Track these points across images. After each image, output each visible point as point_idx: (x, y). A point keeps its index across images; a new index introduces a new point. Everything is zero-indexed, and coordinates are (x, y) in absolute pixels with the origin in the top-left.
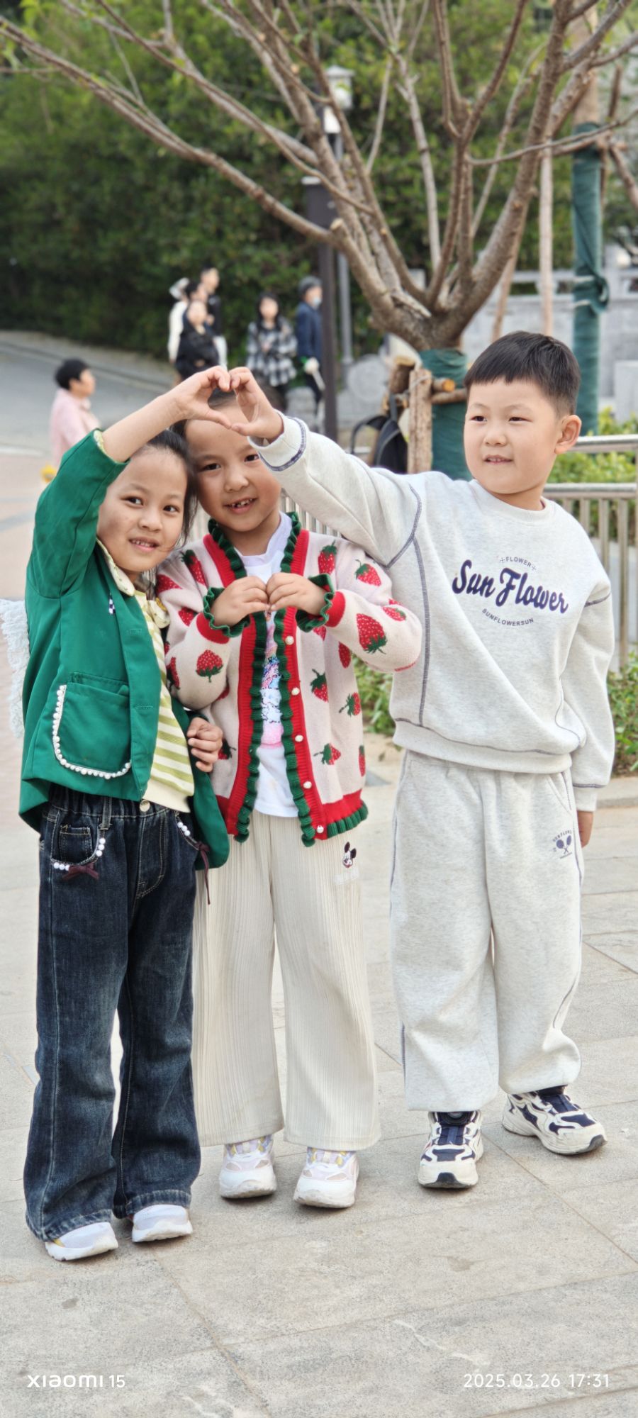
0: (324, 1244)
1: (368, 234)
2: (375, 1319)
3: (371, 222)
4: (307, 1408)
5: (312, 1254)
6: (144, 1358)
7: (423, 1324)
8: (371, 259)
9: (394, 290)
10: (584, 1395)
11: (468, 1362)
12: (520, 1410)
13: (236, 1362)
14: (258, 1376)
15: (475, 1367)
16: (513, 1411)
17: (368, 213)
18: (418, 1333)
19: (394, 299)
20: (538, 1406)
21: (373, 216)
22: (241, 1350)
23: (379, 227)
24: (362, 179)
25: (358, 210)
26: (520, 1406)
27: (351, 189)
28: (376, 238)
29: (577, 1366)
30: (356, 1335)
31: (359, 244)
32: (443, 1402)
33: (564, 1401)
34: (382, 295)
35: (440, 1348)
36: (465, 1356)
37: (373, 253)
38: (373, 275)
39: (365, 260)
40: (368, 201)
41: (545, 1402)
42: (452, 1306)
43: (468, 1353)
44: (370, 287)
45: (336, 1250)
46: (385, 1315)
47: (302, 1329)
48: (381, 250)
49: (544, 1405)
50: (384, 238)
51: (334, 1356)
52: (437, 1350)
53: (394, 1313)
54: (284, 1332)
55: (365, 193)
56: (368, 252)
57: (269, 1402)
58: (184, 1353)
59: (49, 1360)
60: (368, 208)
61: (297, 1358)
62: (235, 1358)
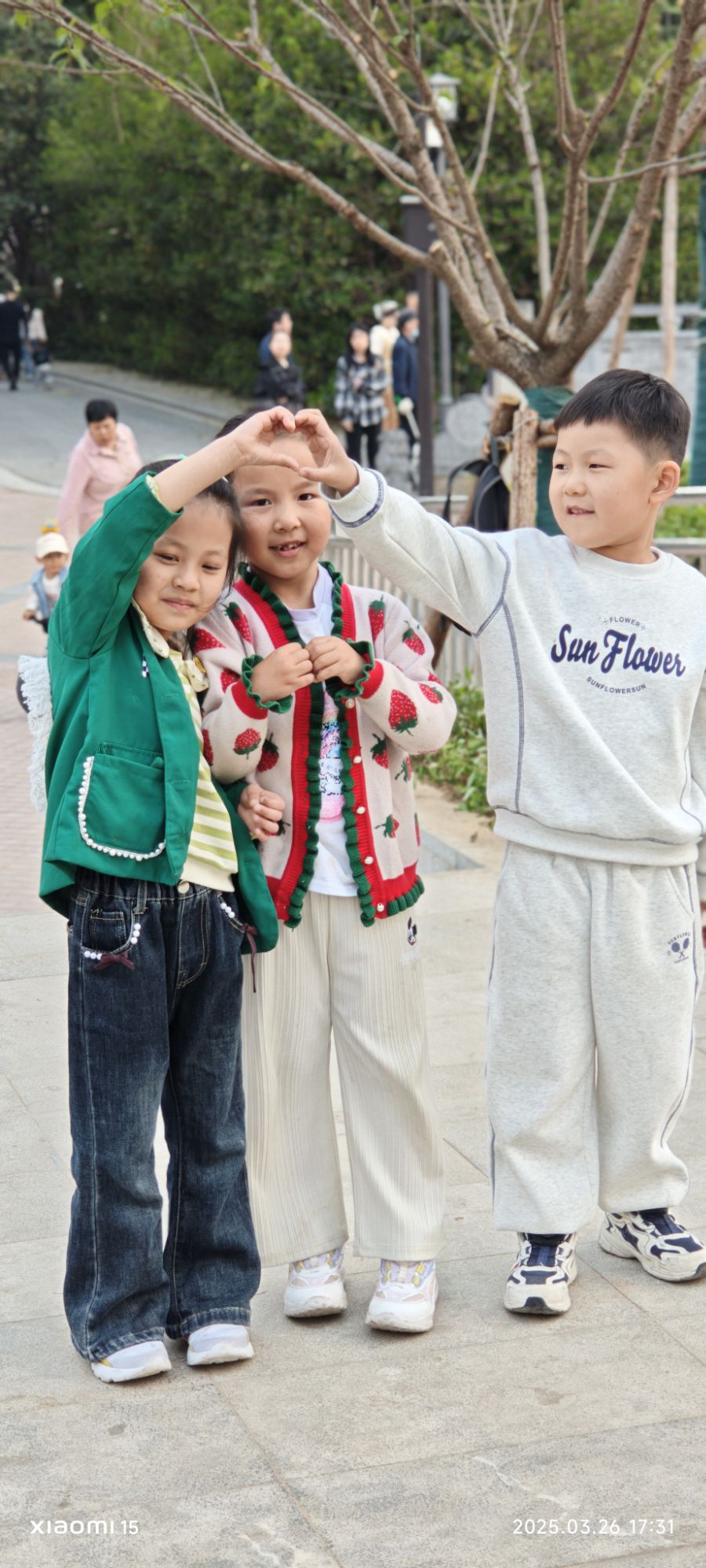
0: (398, 1371)
1: (471, 258)
2: (453, 1455)
3: (474, 245)
4: (376, 1551)
5: (385, 1382)
6: (197, 1492)
7: (506, 1461)
8: (474, 286)
9: (498, 322)
10: (683, 1543)
11: (555, 1504)
12: (612, 1559)
13: (299, 1498)
14: (322, 1514)
15: (562, 1510)
16: (604, 1560)
17: (470, 235)
18: (500, 1471)
19: (498, 331)
20: (631, 1555)
21: (477, 238)
22: (304, 1486)
23: (483, 250)
24: (465, 197)
25: (460, 231)
26: (612, 1554)
27: (453, 208)
28: (479, 263)
29: (677, 1512)
30: (432, 1472)
31: (460, 269)
32: (526, 1548)
33: (660, 1550)
34: (484, 326)
35: (525, 1488)
36: (552, 1498)
37: (477, 281)
38: (475, 304)
39: (467, 288)
40: (471, 221)
41: (639, 1551)
42: (538, 1442)
43: (555, 1494)
44: (472, 317)
45: (411, 1378)
46: (464, 1450)
47: (371, 1463)
48: (485, 276)
49: (638, 1554)
50: (488, 263)
51: (406, 1494)
52: (521, 1490)
53: (473, 1449)
54: (353, 1467)
55: (469, 212)
56: (469, 278)
57: (334, 1543)
58: (241, 1486)
59: (92, 1491)
60: (472, 230)
61: (366, 1496)
62: (297, 1494)
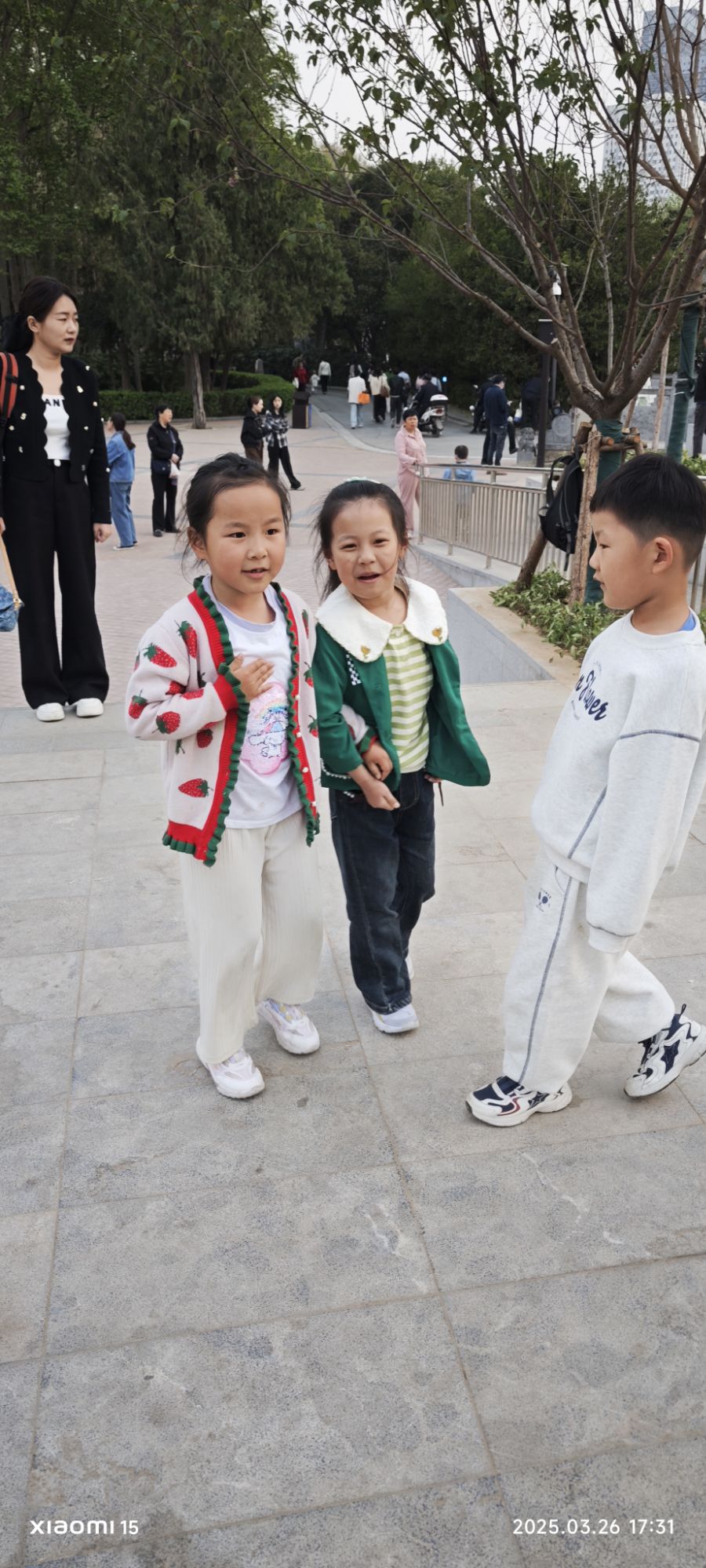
1: (572, 348)
2: (509, 1150)
3: (575, 341)
4: (452, 1240)
6: (344, 1168)
7: (543, 1160)
8: (573, 363)
9: (584, 383)
10: (658, 1257)
11: (574, 1206)
12: (609, 1267)
13: (407, 1181)
14: (421, 1199)
15: (578, 1213)
16: (604, 1268)
17: (573, 335)
18: (539, 1170)
19: (584, 388)
20: (623, 1265)
21: (577, 337)
22: (412, 1170)
23: (579, 345)
24: (572, 314)
25: (568, 333)
26: (609, 1263)
27: (564, 321)
28: (576, 351)
29: (654, 1223)
30: (495, 1165)
31: (566, 354)
32: (552, 1249)
33: (642, 1262)
34: (577, 385)
35: (555, 1188)
36: (572, 1200)
37: (574, 360)
38: (573, 373)
39: (569, 363)
40: (574, 328)
41: (628, 1262)
42: (565, 1143)
43: (574, 1196)
44: (570, 379)
46: (518, 1146)
47: (457, 1153)
48: (579, 358)
49: (628, 1265)
50: (582, 350)
51: (477, 1185)
52: (551, 1189)
53: (523, 1146)
54: (445, 1155)
55: (573, 323)
56: (571, 359)
57: (425, 1230)
58: (372, 1166)
59: (279, 1159)
60: (574, 332)
61: (451, 1184)
62: (406, 1177)
